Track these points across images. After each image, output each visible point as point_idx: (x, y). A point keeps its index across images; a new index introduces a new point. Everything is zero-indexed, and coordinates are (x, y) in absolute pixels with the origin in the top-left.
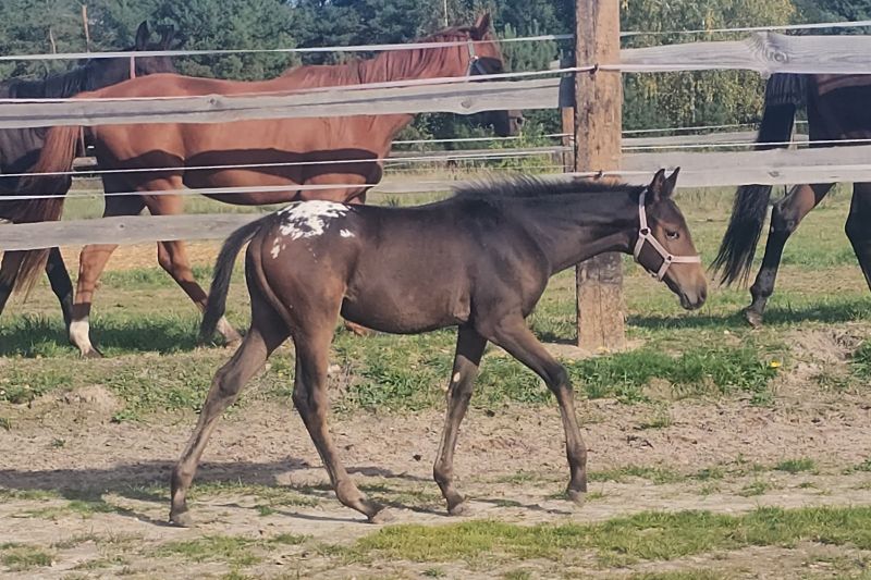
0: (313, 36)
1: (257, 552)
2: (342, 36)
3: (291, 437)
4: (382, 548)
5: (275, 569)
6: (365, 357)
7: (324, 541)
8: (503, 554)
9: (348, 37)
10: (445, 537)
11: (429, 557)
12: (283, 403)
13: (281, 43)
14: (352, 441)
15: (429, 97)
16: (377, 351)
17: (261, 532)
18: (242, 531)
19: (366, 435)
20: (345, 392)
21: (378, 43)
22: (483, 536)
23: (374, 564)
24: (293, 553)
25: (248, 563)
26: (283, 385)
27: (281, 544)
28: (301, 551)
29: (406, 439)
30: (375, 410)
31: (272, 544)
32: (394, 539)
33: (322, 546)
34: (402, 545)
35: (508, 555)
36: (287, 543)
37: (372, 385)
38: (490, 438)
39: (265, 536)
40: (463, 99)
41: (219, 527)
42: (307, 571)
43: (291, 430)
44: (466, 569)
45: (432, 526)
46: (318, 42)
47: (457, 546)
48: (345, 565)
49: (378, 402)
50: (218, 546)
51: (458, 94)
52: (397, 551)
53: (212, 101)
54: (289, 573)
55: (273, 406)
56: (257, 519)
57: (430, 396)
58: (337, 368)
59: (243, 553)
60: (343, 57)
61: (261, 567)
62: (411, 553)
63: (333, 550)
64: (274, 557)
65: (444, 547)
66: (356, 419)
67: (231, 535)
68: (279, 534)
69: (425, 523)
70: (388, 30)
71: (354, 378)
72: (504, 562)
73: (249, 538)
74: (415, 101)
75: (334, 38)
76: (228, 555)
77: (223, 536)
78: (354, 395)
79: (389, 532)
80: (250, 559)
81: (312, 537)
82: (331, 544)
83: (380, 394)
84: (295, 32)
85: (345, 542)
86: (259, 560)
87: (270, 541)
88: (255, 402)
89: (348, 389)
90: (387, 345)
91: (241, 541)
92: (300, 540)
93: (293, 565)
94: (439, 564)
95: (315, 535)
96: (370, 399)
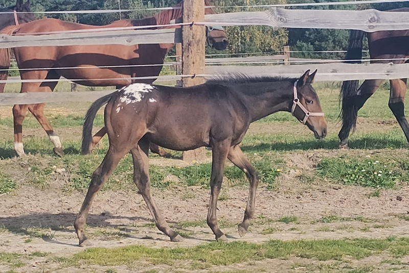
0: (53, 6)
1: (23, 260)
2: (68, 6)
3: (41, 204)
4: (85, 259)
5: (32, 269)
6: (78, 165)
7: (56, 255)
8: (145, 262)
9: (70, 6)
10: (117, 253)
11: (109, 263)
12: (37, 187)
13: (37, 9)
14: (71, 206)
15: (111, 37)
16: (84, 161)
17: (25, 251)
18: (16, 250)
19: (78, 203)
20: (67, 182)
21: (85, 10)
22: (135, 253)
23: (81, 267)
24: (41, 261)
25: (19, 266)
26: (37, 178)
27: (35, 257)
28: (45, 260)
29: (98, 205)
30: (82, 190)
31: (31, 256)
32: (92, 255)
33: (55, 258)
34: (95, 258)
35: (148, 262)
36: (38, 256)
37: (81, 178)
38: (139, 205)
39: (27, 252)
40: (127, 38)
41: (4, 248)
42: (48, 270)
43: (40, 200)
44: (127, 269)
45: (110, 248)
46: (56, 9)
47: (123, 258)
48: (67, 267)
49: (84, 187)
50: (4, 258)
51: (125, 35)
52: (92, 260)
53: (3, 37)
54: (39, 271)
55: (32, 188)
56: (23, 244)
57: (109, 184)
58: (64, 170)
59: (16, 261)
60: (68, 16)
61: (25, 268)
62: (99, 262)
63: (61, 260)
64: (32, 263)
65: (116, 258)
66: (73, 195)
67: (10, 252)
68: (34, 252)
69: (106, 247)
70: (90, 3)
71: (72, 175)
72: (146, 266)
73: (19, 253)
74: (104, 39)
75: (64, 7)
76: (9, 262)
77: (6, 252)
78: (72, 183)
79: (89, 251)
80: (20, 264)
81: (51, 253)
82: (60, 257)
83: (85, 183)
84: (44, 4)
85: (67, 256)
86: (24, 265)
87: (30, 255)
88: (23, 186)
89: (69, 180)
90: (89, 159)
91: (15, 255)
92: (45, 255)
93: (41, 267)
94: (113, 267)
95: (52, 252)
96: (80, 185)
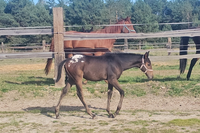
0: (161, 21)
1: (148, 124)
2: (167, 21)
3: (155, 101)
4: (173, 123)
5: (152, 127)
6: (170, 85)
7: (162, 122)
8: (197, 125)
9: (168, 21)
10: (186, 122)
11: (183, 125)
12: (154, 94)
13: (155, 22)
14: (167, 102)
15: (184, 33)
16: (173, 84)
17: (149, 120)
18: (146, 119)
19: (170, 101)
21: (174, 23)
22: (193, 122)
23: (172, 127)
24: (155, 124)
25: (146, 126)
26: (154, 90)
27: (153, 122)
28: (157, 124)
29: (178, 102)
30: (172, 96)
31: (151, 122)
32: (176, 122)
33: (161, 123)
35: (199, 125)
36: (154, 122)
37: (172, 91)
38: (195, 102)
39: (150, 120)
41: (141, 118)
42: (158, 127)
43: (155, 99)
44: (190, 128)
45: (183, 119)
46: (162, 22)
47: (188, 123)
48: (166, 127)
49: (173, 94)
50: (141, 122)
51: (190, 33)
52: (176, 124)
53: (141, 34)
54: (155, 128)
55: (152, 95)
56: (148, 117)
57: (183, 93)
58: (165, 87)
59: (146, 124)
60: (167, 25)
62: (179, 125)
63: (163, 124)
64: (152, 125)
65: (186, 123)
66: (168, 98)
67: (143, 120)
68: (153, 120)
69: (182, 119)
70: (176, 20)
71: (168, 89)
72: (198, 127)
73: (147, 121)
74: (181, 34)
75: (166, 21)
76: (143, 124)
77: (142, 120)
79: (175, 120)
80: (147, 125)
81: (159, 121)
82: (163, 122)
84: (158, 20)
85: (166, 122)
86: (149, 125)
87: (151, 121)
88: (148, 94)
89: (167, 92)
90: (175, 83)
91: (145, 121)
92: (157, 121)
93: (155, 126)
94: (185, 127)
95: (160, 120)
96: (171, 94)
